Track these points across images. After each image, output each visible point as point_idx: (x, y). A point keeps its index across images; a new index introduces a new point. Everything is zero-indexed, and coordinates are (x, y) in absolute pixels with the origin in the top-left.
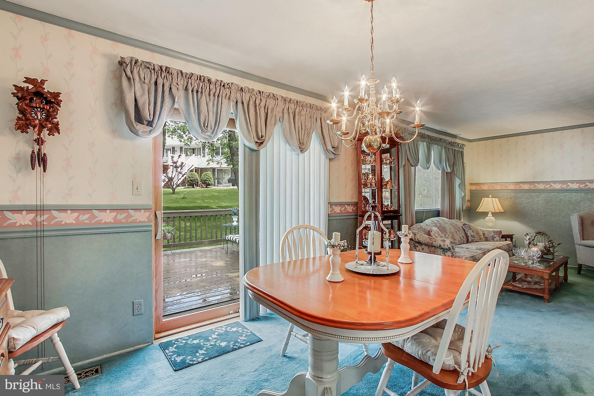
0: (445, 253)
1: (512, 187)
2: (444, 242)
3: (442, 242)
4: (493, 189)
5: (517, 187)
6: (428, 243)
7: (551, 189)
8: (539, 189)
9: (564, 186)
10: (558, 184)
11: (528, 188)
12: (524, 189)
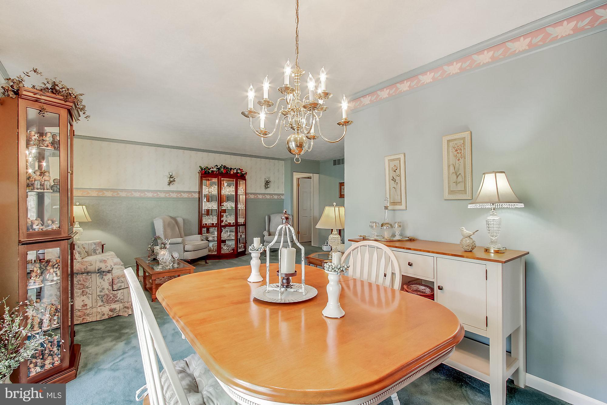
0: (103, 278)
1: (95, 194)
2: (105, 262)
3: (103, 264)
4: (88, 196)
5: (100, 194)
6: (78, 270)
7: (132, 197)
8: (122, 197)
9: (142, 195)
10: (137, 192)
11: (111, 196)
12: (107, 196)
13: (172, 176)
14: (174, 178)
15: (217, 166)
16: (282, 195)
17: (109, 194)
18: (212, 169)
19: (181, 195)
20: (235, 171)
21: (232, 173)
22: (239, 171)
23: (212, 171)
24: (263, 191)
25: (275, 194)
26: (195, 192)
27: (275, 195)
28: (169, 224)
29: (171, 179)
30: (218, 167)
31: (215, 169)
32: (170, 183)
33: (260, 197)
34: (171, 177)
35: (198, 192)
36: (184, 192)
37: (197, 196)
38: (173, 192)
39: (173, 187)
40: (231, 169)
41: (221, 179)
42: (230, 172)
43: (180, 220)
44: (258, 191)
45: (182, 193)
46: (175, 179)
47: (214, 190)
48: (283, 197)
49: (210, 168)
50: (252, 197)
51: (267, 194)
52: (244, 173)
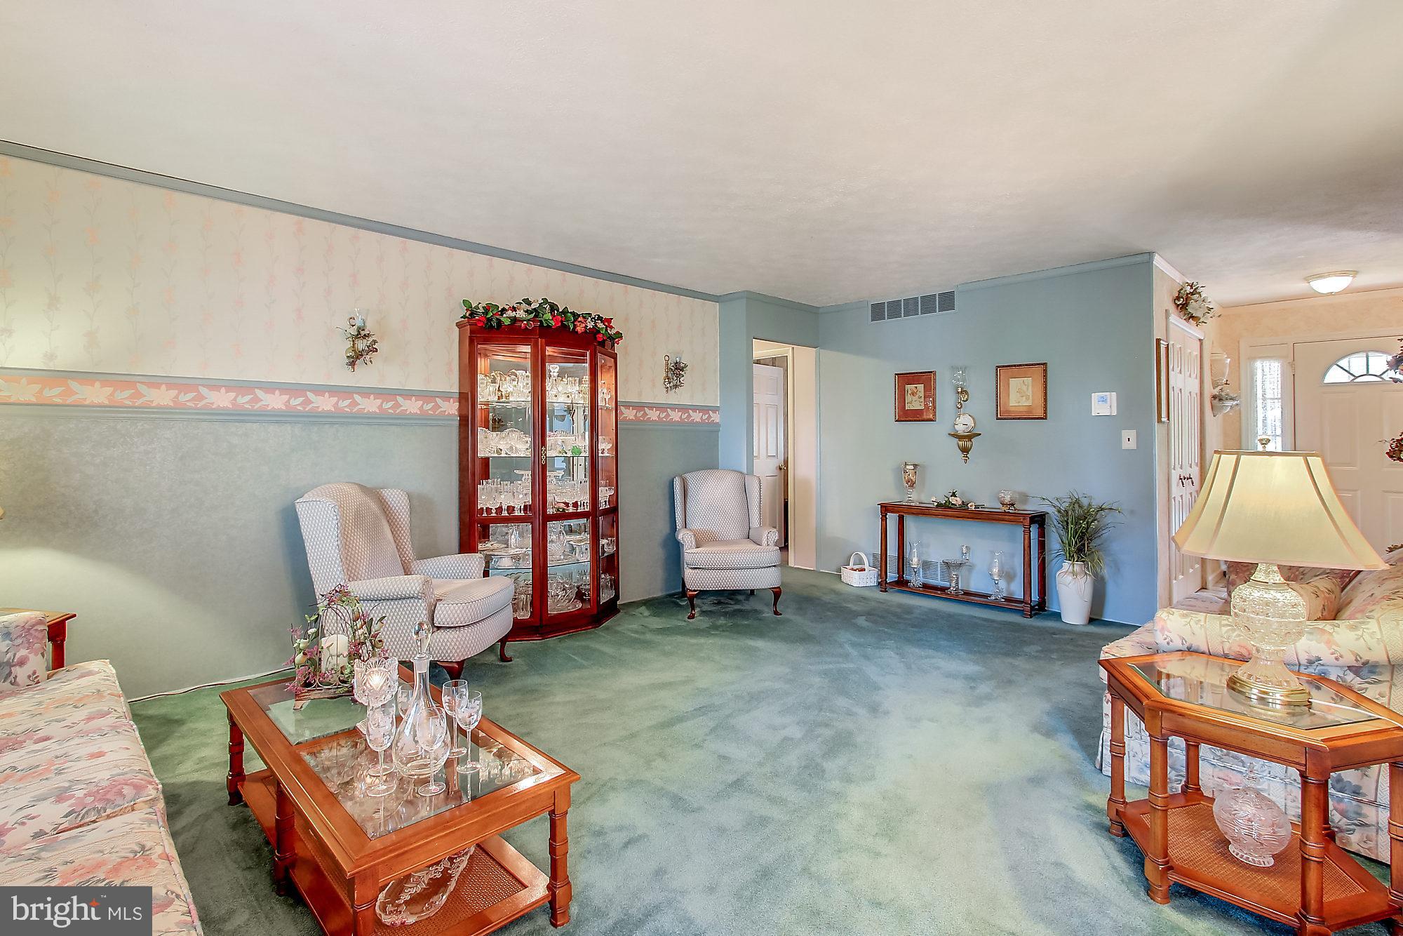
7: (198, 409)
8: (153, 408)
9: (243, 400)
10: (223, 390)
11: (107, 402)
12: (87, 402)
13: (366, 332)
14: (371, 339)
15: (529, 303)
16: (715, 409)
17: (96, 395)
18: (512, 314)
19: (398, 405)
20: (590, 325)
21: (580, 329)
22: (600, 325)
23: (514, 320)
24: (661, 396)
25: (695, 408)
26: (445, 396)
27: (694, 410)
28: (359, 516)
29: (361, 345)
30: (533, 306)
31: (520, 314)
32: (355, 358)
33: (653, 415)
34: (360, 334)
35: (457, 396)
36: (408, 394)
37: (452, 408)
38: (366, 392)
39: (365, 376)
40: (575, 316)
41: (543, 351)
42: (575, 326)
43: (397, 499)
44: (647, 399)
45: (399, 399)
46: (375, 342)
47: (518, 391)
48: (716, 418)
49: (504, 310)
50: (628, 414)
51: (674, 407)
52: (613, 332)
